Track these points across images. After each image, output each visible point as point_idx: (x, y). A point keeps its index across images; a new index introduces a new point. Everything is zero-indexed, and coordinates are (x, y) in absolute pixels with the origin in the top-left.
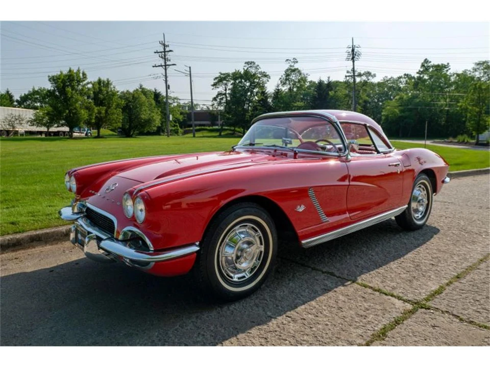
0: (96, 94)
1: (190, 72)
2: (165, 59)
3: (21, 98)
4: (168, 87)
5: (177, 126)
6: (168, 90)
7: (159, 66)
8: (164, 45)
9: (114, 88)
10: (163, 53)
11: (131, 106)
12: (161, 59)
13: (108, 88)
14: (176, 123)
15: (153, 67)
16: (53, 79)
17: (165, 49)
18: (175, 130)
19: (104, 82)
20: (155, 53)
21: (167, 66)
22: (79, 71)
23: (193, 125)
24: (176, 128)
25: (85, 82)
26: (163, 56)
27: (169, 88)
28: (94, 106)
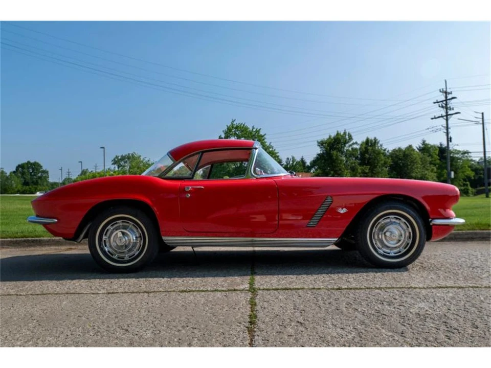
0: (362, 154)
1: (483, 118)
2: (446, 108)
3: (311, 163)
4: (449, 140)
5: (467, 185)
6: (450, 143)
7: (439, 117)
8: (446, 93)
9: (381, 146)
10: (445, 102)
11: (401, 164)
12: (442, 109)
13: (375, 147)
14: (466, 181)
15: (432, 119)
16: (321, 144)
17: (446, 97)
18: (464, 190)
19: (371, 141)
20: (435, 103)
21: (449, 116)
22: (345, 133)
23: (486, 184)
24: (465, 187)
25: (351, 143)
26: (444, 105)
27: (451, 141)
28: (359, 166)
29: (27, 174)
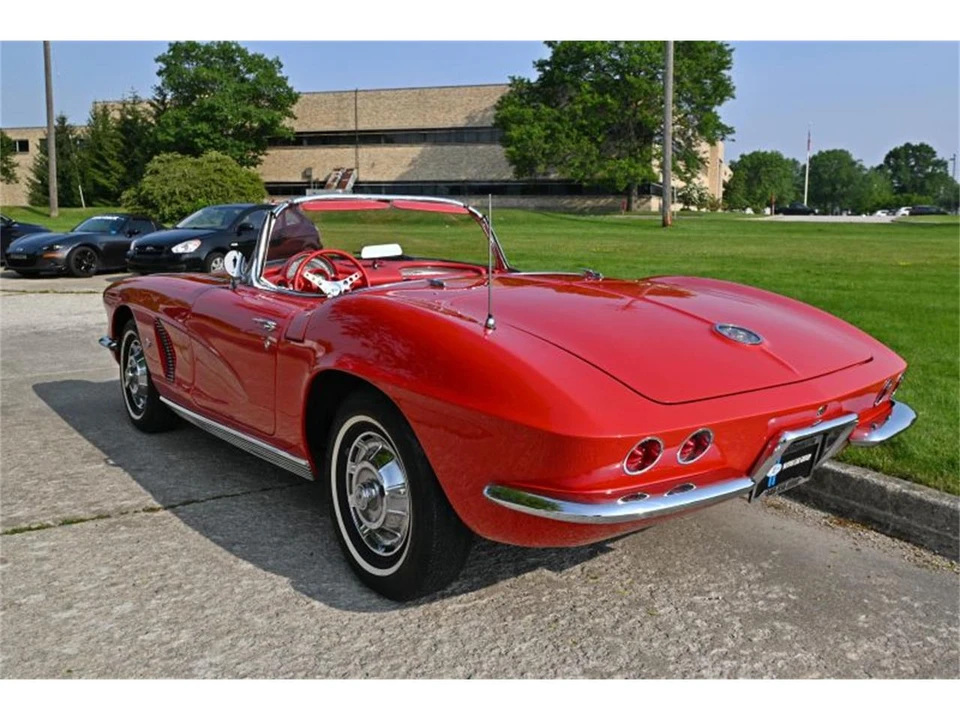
29: (904, 169)
